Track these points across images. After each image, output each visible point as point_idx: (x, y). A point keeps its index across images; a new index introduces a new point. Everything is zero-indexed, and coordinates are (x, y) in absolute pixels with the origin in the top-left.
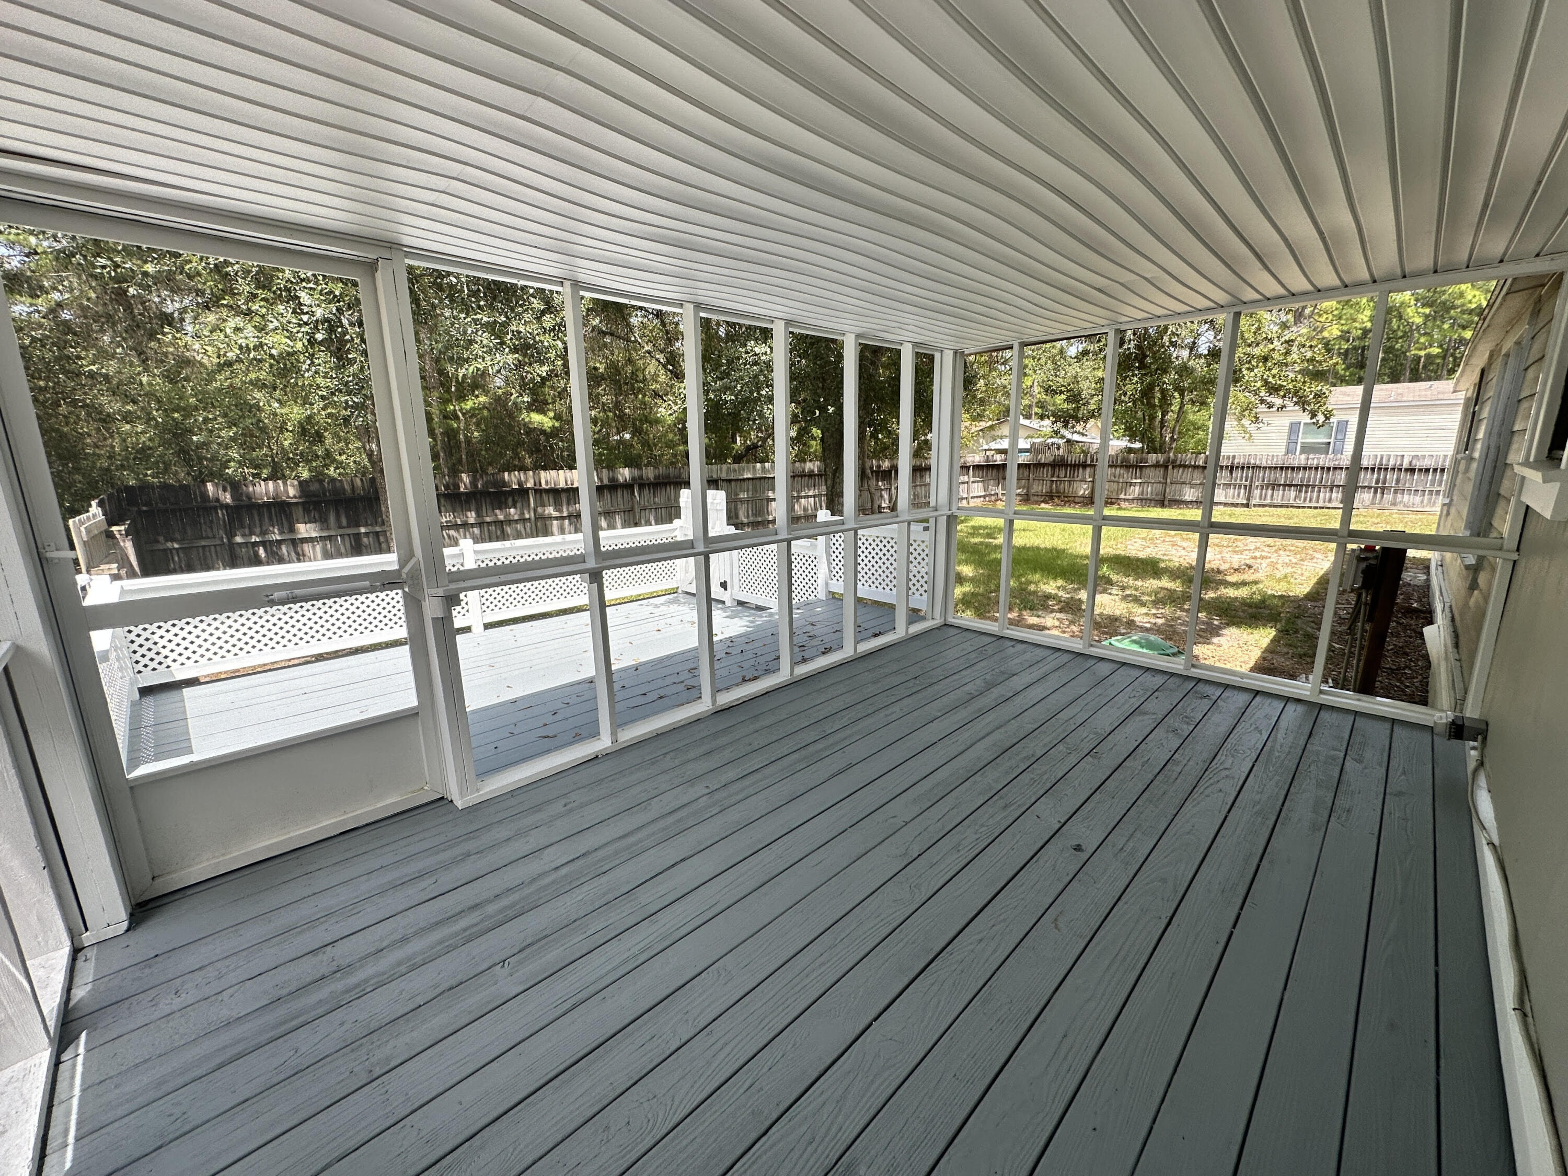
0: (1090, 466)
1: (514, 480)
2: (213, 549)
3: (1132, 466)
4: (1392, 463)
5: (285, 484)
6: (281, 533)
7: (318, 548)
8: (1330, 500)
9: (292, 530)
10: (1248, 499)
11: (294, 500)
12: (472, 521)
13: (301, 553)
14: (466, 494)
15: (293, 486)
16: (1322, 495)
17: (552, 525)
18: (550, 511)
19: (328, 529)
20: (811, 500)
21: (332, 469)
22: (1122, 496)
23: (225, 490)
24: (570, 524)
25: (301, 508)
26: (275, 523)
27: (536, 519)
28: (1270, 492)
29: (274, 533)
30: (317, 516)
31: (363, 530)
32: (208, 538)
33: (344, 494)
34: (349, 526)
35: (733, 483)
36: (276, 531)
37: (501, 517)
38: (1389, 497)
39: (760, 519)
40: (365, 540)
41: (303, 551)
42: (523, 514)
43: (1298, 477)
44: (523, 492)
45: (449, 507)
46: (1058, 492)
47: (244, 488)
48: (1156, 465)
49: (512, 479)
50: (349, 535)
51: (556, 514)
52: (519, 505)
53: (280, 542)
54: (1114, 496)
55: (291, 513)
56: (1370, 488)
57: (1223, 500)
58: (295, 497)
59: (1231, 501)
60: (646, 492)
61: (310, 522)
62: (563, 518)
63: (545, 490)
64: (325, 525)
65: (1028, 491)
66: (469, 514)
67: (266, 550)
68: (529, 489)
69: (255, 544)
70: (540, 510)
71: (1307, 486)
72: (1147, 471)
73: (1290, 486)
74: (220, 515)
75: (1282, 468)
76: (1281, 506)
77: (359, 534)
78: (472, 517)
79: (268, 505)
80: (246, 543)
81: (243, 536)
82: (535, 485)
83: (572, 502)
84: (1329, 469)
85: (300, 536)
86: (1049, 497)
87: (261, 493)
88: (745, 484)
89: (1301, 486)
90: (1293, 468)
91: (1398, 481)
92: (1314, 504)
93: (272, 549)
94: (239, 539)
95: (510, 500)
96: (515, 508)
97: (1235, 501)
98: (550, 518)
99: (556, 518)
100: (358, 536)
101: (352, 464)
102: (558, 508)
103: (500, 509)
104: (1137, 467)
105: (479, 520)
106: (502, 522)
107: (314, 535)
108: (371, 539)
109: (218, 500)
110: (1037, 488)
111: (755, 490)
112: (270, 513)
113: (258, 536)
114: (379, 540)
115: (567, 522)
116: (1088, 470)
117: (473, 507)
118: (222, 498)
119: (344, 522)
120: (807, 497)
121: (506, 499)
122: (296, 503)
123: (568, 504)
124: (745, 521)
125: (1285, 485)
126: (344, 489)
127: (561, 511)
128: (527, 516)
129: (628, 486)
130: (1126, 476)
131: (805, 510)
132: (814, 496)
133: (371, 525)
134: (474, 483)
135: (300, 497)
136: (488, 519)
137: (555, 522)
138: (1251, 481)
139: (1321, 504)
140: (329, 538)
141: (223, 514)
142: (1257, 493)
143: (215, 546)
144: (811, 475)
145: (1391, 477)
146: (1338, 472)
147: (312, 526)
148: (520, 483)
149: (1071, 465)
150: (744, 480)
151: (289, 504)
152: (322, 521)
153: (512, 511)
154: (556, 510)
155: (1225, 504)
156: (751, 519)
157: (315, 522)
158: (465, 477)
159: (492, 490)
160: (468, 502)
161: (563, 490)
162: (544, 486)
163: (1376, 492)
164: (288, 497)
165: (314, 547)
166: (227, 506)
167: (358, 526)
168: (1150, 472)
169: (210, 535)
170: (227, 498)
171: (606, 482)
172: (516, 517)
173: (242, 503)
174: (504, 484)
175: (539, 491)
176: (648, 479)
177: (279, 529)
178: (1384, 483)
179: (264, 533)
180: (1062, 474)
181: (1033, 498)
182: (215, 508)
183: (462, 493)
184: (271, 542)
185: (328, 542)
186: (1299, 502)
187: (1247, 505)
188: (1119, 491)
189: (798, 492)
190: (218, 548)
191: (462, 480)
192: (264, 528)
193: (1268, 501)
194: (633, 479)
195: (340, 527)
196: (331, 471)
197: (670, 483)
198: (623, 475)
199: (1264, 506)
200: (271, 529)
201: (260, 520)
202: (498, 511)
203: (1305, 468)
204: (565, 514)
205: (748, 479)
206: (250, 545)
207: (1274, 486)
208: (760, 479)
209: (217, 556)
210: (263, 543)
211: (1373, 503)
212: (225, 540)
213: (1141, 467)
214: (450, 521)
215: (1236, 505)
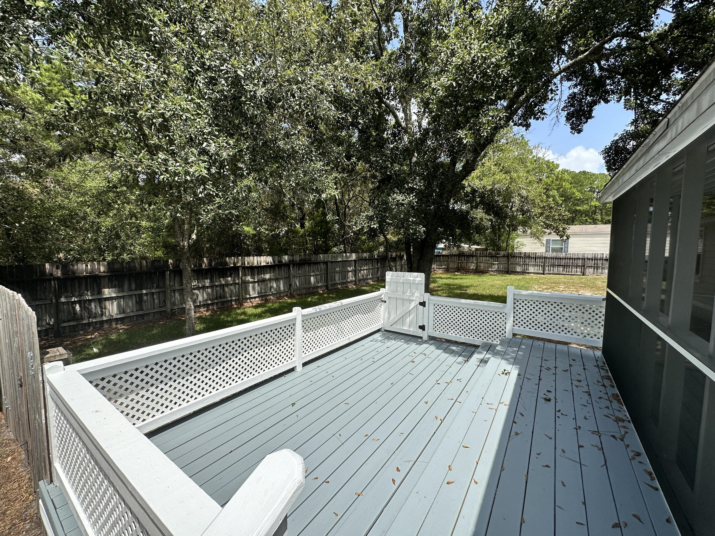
0: (475, 256)
1: (232, 262)
2: (43, 306)
3: (494, 256)
4: (599, 256)
5: (99, 264)
6: (92, 295)
7: (115, 303)
8: (577, 272)
9: (100, 292)
10: (544, 271)
11: (104, 274)
12: (207, 285)
13: (103, 307)
14: (206, 269)
15: (103, 265)
16: (573, 270)
17: (249, 286)
18: (249, 278)
19: (123, 291)
20: (365, 271)
21: (125, 255)
22: (490, 269)
23: (57, 268)
24: (258, 285)
25: (107, 278)
26: (89, 289)
27: (242, 283)
28: (552, 268)
29: (88, 295)
30: (116, 284)
31: (144, 292)
32: (42, 299)
33: (135, 270)
34: (136, 290)
35: (334, 263)
36: (89, 294)
37: (223, 282)
38: (600, 271)
39: (344, 281)
40: (145, 298)
41: (105, 306)
42: (235, 280)
43: (563, 262)
44: (236, 269)
45: (195, 277)
46: (461, 267)
47: (71, 267)
48: (504, 256)
49: (231, 261)
50: (135, 295)
51: (251, 280)
52: (233, 276)
53: (90, 301)
54: (487, 269)
55: (100, 283)
56: (592, 267)
57: (533, 271)
58: (104, 272)
59: (536, 271)
60: (295, 268)
61: (112, 288)
62: (255, 282)
63: (247, 267)
64: (121, 289)
65: (448, 267)
66: (206, 281)
67: (80, 306)
68: (239, 266)
69: (75, 302)
70: (243, 278)
71: (567, 266)
72: (500, 259)
73: (560, 266)
74: (53, 284)
75: (556, 258)
76: (557, 274)
77: (142, 294)
78: (207, 283)
79: (85, 277)
80: (68, 302)
81: (66, 297)
82: (242, 264)
83: (260, 273)
84: (575, 259)
85: (105, 297)
86: (458, 270)
87: (83, 269)
88: (339, 264)
89: (565, 266)
90: (560, 258)
91: (602, 264)
92: (570, 273)
93: (84, 305)
94: (63, 300)
95: (229, 273)
96: (231, 277)
97: (538, 272)
98: (249, 282)
99: (252, 282)
100: (141, 295)
101: (137, 252)
102: (253, 277)
103: (223, 278)
104: (495, 257)
105: (212, 284)
106: (223, 285)
107: (114, 295)
108: (149, 297)
109: (51, 274)
110: (452, 265)
111: (343, 266)
112: (87, 282)
113: (77, 297)
114: (153, 297)
115: (257, 284)
116: (474, 258)
117: (209, 276)
118: (55, 273)
119: (133, 286)
120: (364, 270)
121: (227, 272)
122: (104, 276)
123: (258, 275)
124: (338, 282)
125: (558, 265)
126: (135, 267)
127: (254, 279)
128: (237, 281)
129: (287, 265)
130: (491, 261)
131: (363, 276)
132: (367, 270)
133: (150, 288)
134: (210, 263)
135: (107, 272)
136: (217, 284)
137: (251, 285)
138: (544, 263)
139: (573, 273)
140: (123, 297)
141: (55, 284)
142: (547, 268)
143: (45, 304)
144: (365, 259)
145: (600, 262)
146: (578, 260)
147: (114, 290)
148: (234, 264)
149: (467, 256)
150: (338, 262)
151: (101, 277)
152: (120, 287)
153: (229, 279)
154: (251, 278)
155: (534, 273)
156: (341, 281)
157: (115, 287)
158: (205, 260)
159: (220, 267)
160: (206, 274)
161: (256, 267)
162: (246, 265)
163: (594, 269)
164: (100, 272)
165: (112, 303)
166: (58, 278)
167: (142, 289)
168: (501, 259)
169: (43, 298)
170: (59, 273)
171: (277, 263)
172: (231, 282)
173: (69, 276)
174: (226, 263)
175: (244, 268)
176: (296, 261)
177: (91, 293)
178: (597, 265)
179: (81, 295)
180: (463, 259)
181: (450, 270)
182: (50, 280)
183: (204, 269)
184: (85, 301)
185: (122, 300)
186: (564, 273)
187: (543, 274)
188: (488, 267)
189: (361, 267)
190: (47, 306)
191: (203, 262)
192: (81, 292)
193: (552, 272)
194: (290, 261)
195: (131, 290)
196: (125, 256)
197: (306, 263)
198: (285, 259)
199: (550, 274)
200: (86, 292)
201: (79, 288)
202: (222, 279)
203: (565, 258)
204: (256, 280)
205: (340, 261)
206: (70, 303)
207: (553, 266)
208: (345, 261)
209: (46, 311)
210: (79, 302)
211: (594, 273)
212: (54, 301)
213: (497, 257)
214: (195, 285)
215: (539, 274)
